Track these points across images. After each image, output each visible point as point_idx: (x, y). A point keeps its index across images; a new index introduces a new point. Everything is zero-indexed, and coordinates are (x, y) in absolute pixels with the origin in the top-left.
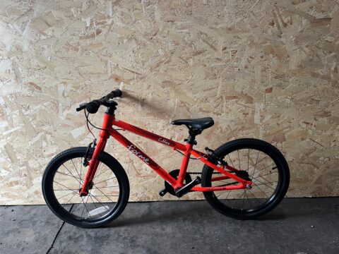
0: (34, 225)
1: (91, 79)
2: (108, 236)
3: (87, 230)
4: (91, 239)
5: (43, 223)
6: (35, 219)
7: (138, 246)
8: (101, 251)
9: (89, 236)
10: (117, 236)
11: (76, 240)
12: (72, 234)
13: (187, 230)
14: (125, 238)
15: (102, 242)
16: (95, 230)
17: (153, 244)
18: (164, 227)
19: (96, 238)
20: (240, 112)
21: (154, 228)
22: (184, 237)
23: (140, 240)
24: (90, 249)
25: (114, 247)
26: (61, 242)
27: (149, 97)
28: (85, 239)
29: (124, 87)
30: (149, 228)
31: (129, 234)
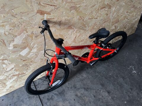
0: (23, 102)
1: (23, 18)
2: (64, 90)
3: (52, 92)
4: (58, 95)
5: (28, 99)
6: (21, 99)
7: (79, 89)
8: (66, 98)
9: (55, 94)
10: (67, 88)
11: (52, 99)
12: (47, 97)
13: (91, 73)
14: (71, 88)
15: (63, 94)
16: (56, 90)
17: (84, 85)
18: (82, 75)
19: (60, 93)
20: (105, 14)
21: (79, 78)
22: (93, 77)
23: (77, 85)
24: (61, 100)
25: (70, 94)
26: (46, 104)
27: (63, 19)
28: (56, 96)
29: (47, 17)
30: (77, 78)
31: (71, 85)
